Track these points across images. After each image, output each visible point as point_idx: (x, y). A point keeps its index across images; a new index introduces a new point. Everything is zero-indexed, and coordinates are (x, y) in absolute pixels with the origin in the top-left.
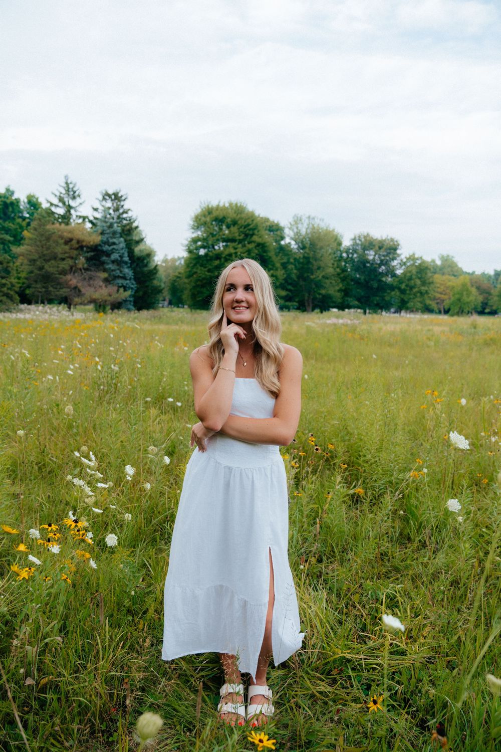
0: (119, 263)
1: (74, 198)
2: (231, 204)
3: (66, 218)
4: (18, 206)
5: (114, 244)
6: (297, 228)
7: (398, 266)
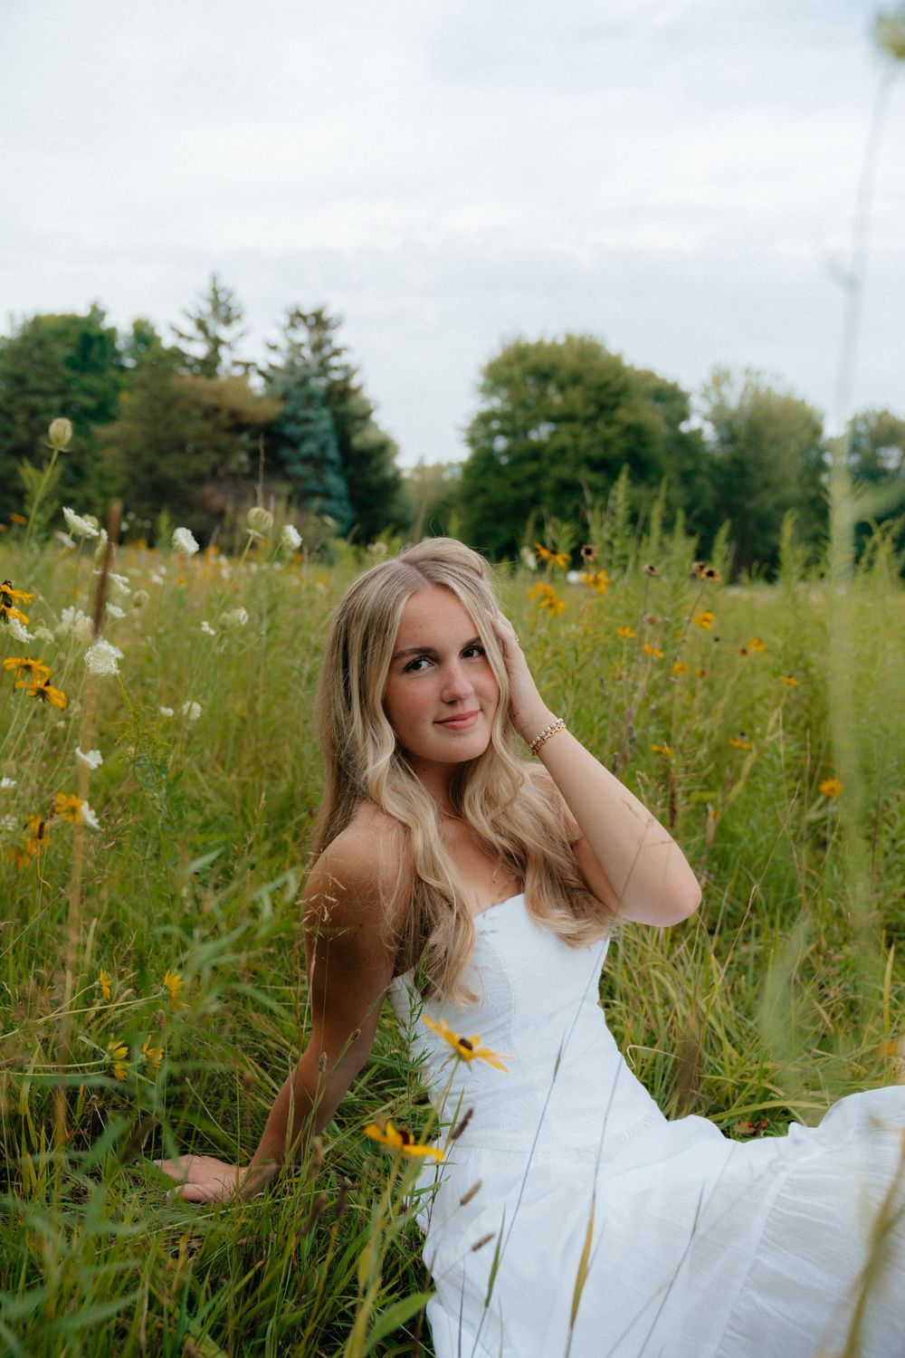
0: (317, 462)
1: (227, 321)
2: (570, 339)
3: (209, 365)
4: (112, 344)
5: (308, 420)
6: (719, 394)
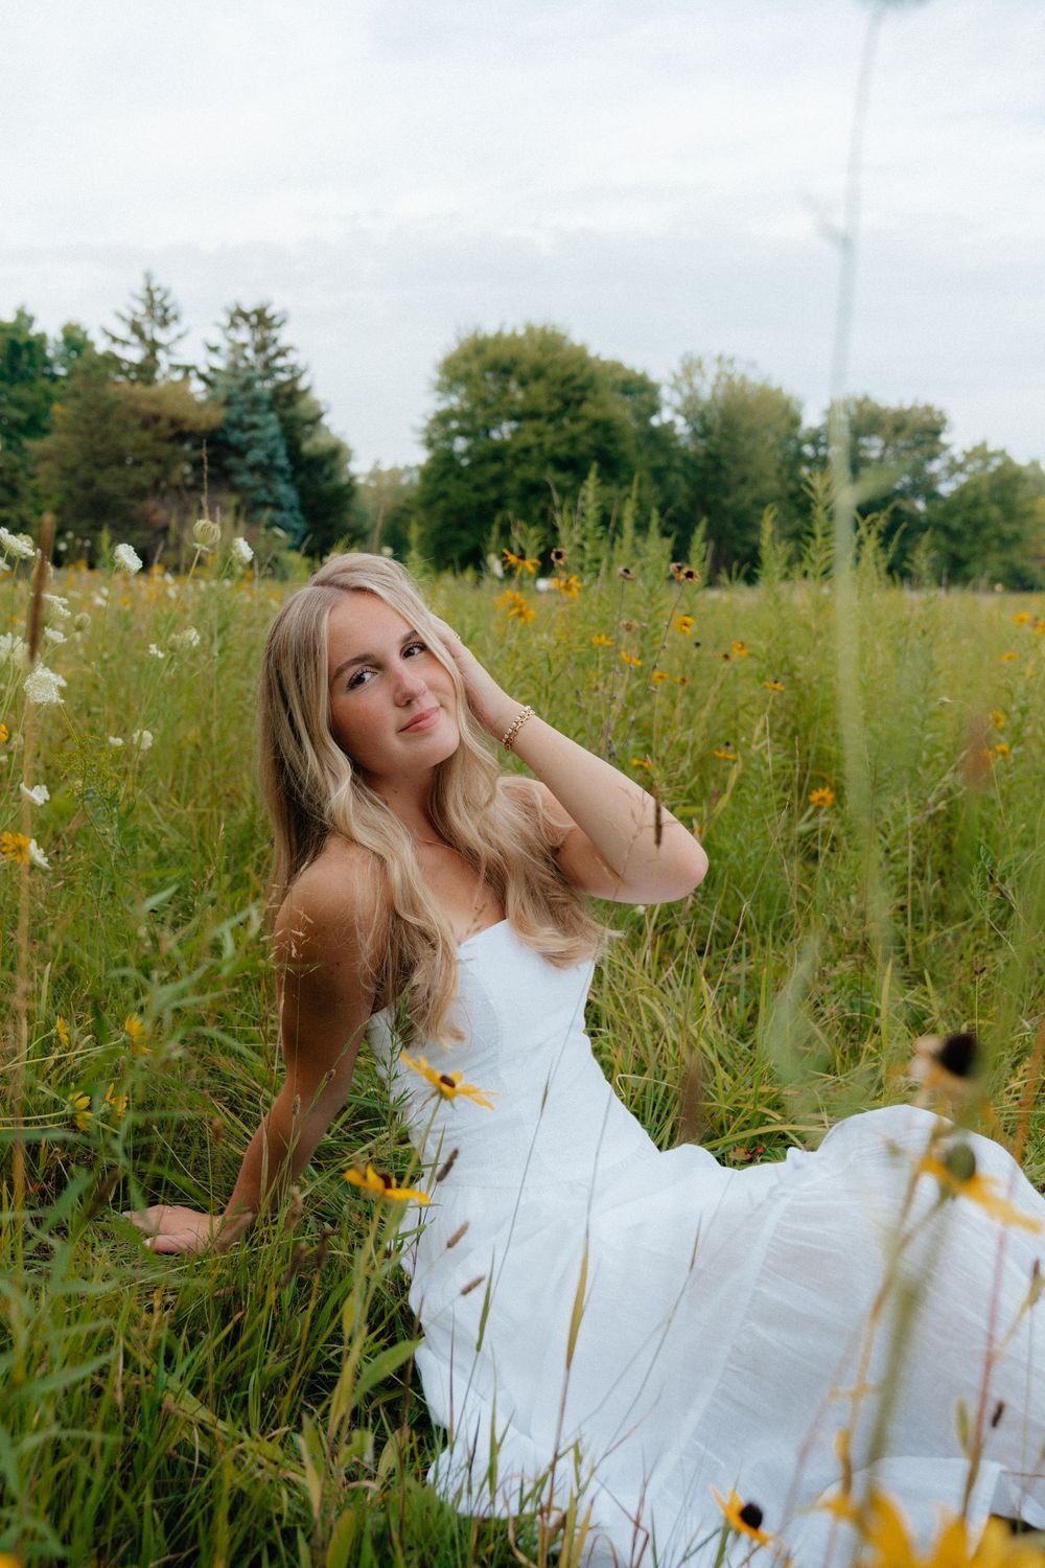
0: (265, 470)
1: (164, 323)
2: (530, 330)
3: (146, 370)
4: (42, 351)
5: (254, 426)
6: (691, 385)
7: (944, 475)
